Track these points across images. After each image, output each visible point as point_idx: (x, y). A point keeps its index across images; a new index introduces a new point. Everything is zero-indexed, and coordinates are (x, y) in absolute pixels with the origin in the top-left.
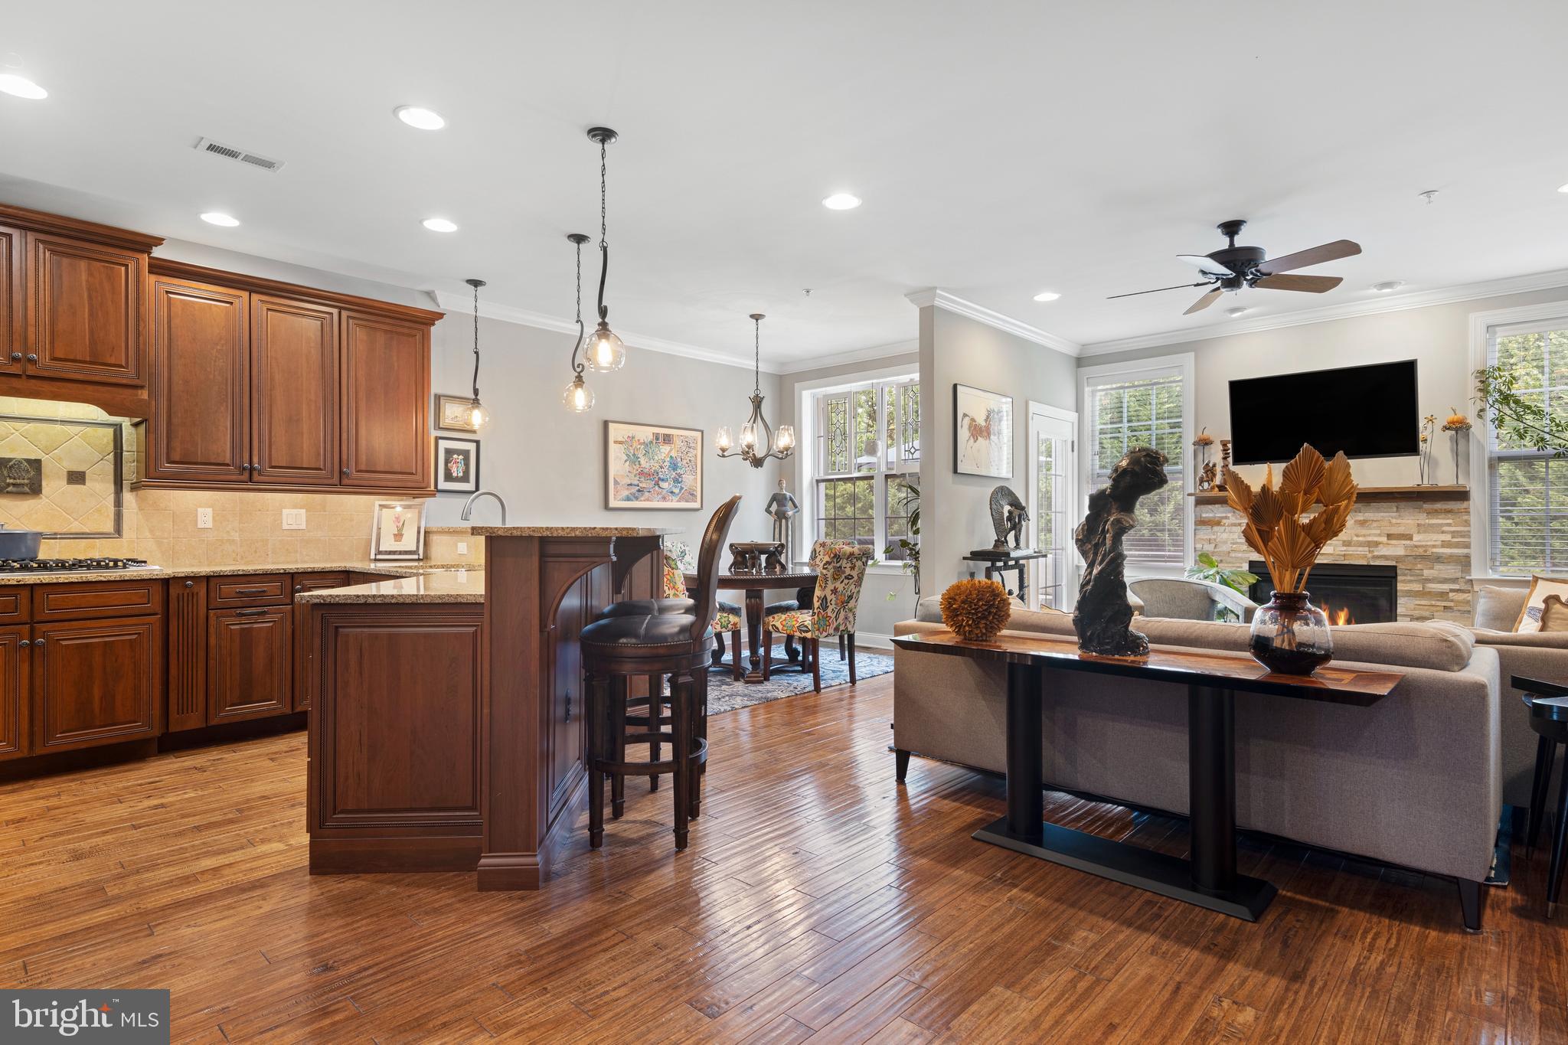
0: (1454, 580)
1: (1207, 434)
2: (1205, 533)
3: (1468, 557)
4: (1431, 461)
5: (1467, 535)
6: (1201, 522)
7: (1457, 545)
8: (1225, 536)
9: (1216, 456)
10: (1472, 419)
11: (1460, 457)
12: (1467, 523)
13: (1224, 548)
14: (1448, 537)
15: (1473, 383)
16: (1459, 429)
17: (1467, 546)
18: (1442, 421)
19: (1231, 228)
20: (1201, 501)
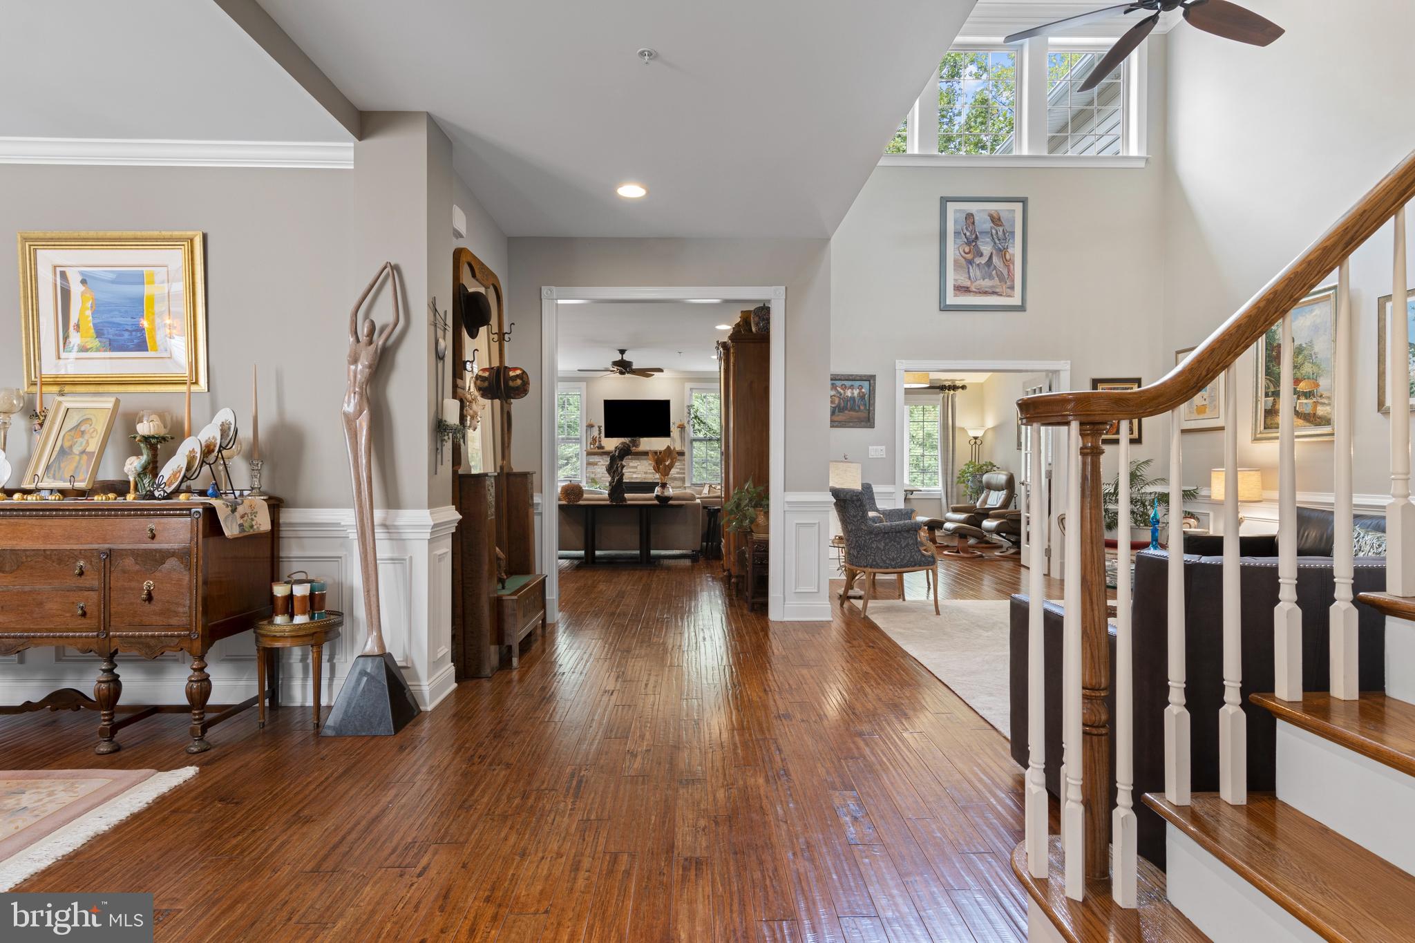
0: (680, 487)
1: (593, 422)
2: (591, 469)
3: (684, 478)
4: (674, 440)
5: (684, 469)
6: (589, 464)
7: (681, 473)
8: (599, 470)
9: (595, 433)
10: (686, 425)
11: (682, 438)
12: (684, 465)
13: (598, 476)
14: (678, 470)
15: (686, 410)
16: (682, 427)
17: (684, 473)
18: (677, 425)
19: (622, 352)
20: (589, 454)
